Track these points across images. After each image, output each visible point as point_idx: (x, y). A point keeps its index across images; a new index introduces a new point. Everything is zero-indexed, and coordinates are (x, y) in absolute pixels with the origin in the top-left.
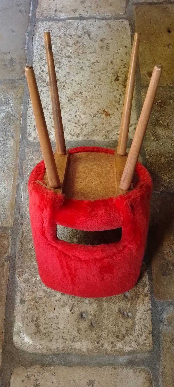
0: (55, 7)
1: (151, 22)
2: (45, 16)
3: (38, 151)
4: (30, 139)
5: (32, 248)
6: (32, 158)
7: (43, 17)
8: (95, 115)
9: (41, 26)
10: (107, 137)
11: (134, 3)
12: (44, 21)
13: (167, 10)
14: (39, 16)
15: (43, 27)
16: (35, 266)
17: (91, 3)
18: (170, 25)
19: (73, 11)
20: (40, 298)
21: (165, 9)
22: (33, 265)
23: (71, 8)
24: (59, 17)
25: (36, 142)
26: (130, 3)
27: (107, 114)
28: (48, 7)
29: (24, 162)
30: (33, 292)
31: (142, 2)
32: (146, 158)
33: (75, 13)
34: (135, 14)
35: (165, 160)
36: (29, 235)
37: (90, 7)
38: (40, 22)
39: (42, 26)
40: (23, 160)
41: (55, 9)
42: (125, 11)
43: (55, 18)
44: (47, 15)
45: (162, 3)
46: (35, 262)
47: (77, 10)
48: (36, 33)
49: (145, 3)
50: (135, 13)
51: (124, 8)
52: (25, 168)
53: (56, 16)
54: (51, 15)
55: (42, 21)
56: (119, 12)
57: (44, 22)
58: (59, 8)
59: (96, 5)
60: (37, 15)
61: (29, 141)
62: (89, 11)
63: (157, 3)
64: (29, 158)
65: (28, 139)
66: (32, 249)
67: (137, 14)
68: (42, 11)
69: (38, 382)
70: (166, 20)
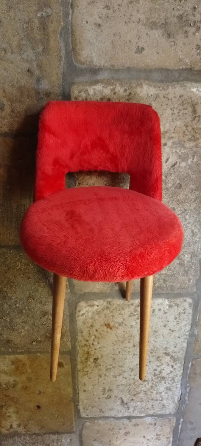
0: (156, 428)
1: (57, 415)
2: (166, 420)
3: (183, 288)
4: (190, 300)
5: (195, 191)
6: (189, 281)
7: (169, 418)
8: (120, 324)
9: (172, 410)
10: (109, 303)
11: (74, 433)
12: (168, 414)
13: (40, 428)
14: (173, 419)
15: (169, 409)
16: (193, 173)
17: (119, 433)
18: (37, 413)
19: (137, 424)
20: (190, 140)
21: (41, 428)
22: (195, 174)
23: (140, 427)
24: (152, 418)
25: (184, 297)
26: (78, 433)
27: (108, 326)
28: (163, 427)
29: (198, 278)
30: (197, 146)
31: (66, 434)
32: (69, 282)
33: (136, 423)
34: (73, 422)
35: (48, 280)
36: (198, 204)
37: (120, 429)
38: (172, 413)
39: (170, 410)
40: (199, 279)
41: (156, 426)
42: (83, 425)
43: (156, 418)
44: (165, 420)
45: (45, 434)
46: (192, 177)
47: (134, 425)
48: (177, 402)
49: (62, 434)
50: (74, 424)
51: (84, 428)
52: (197, 271)
53: (156, 419)
54: (161, 420)
55: (170, 414)
56: (90, 424)
57: (168, 413)
58: (152, 427)
59: (113, 430)
60: (175, 420)
61: (191, 298)
62: (122, 424)
63: (50, 434)
64: (193, 282)
65: (192, 300)
66: (195, 190)
67: (72, 423)
68: (170, 424)
69: (197, 52)
70: (41, 418)
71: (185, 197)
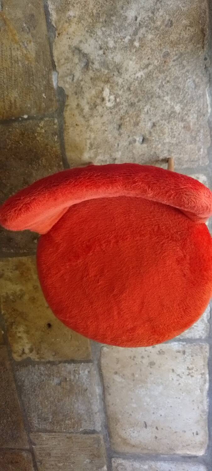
0: (186, 358)
1: (70, 337)
2: (197, 346)
3: (192, 161)
5: (189, 28)
6: (199, 151)
7: (199, 344)
9: (202, 333)
11: (92, 362)
12: (198, 339)
13: (54, 354)
14: (205, 347)
15: (199, 331)
16: (183, 5)
17: (142, 363)
18: (49, 333)
19: (162, 352)
21: (56, 353)
22: (187, 6)
23: (166, 356)
24: (180, 344)
25: (195, 173)
26: (96, 362)
28: (194, 358)
29: (209, 145)
31: (83, 364)
32: (63, 162)
33: (161, 350)
34: (89, 347)
35: (41, 161)
36: (195, 44)
37: (143, 357)
38: (203, 338)
39: (200, 333)
40: (210, 147)
41: (186, 356)
42: (101, 352)
43: (184, 343)
44: (195, 347)
45: (60, 362)
46: (184, 10)
47: (158, 353)
48: (207, 322)
49: (79, 363)
50: (90, 349)
51: (102, 356)
52: (207, 136)
53: (184, 345)
54: (190, 346)
55: (200, 339)
56: (108, 350)
57: (198, 337)
58: (180, 357)
59: (135, 359)
60: (208, 347)
61: (205, 175)
62: (144, 351)
63: (65, 362)
64: (204, 152)
65: (207, 177)
66: (190, 26)
67: (87, 348)
68: (202, 353)
70: (53, 340)
71: (179, 37)
